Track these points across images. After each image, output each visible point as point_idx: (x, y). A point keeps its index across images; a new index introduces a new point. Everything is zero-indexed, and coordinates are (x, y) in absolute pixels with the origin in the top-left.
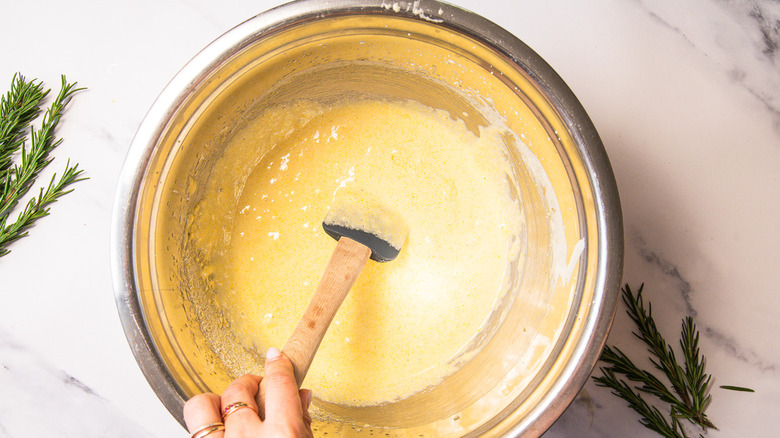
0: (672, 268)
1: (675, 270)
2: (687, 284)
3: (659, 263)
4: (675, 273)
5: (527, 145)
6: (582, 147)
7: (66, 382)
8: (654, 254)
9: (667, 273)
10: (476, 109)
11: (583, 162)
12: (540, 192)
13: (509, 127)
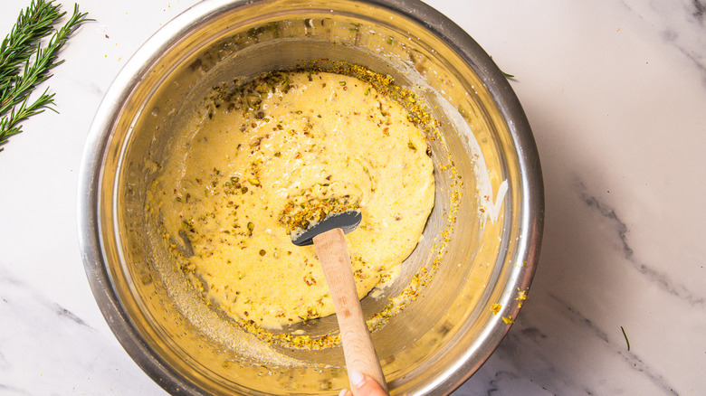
0: (610, 211)
1: (613, 212)
2: (624, 226)
3: (598, 206)
4: (613, 215)
5: (448, 99)
6: (497, 99)
7: (60, 313)
8: (593, 198)
9: (605, 216)
10: (399, 71)
11: (500, 112)
12: (463, 140)
13: (430, 85)
